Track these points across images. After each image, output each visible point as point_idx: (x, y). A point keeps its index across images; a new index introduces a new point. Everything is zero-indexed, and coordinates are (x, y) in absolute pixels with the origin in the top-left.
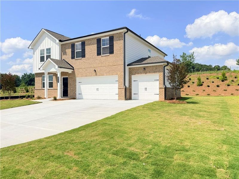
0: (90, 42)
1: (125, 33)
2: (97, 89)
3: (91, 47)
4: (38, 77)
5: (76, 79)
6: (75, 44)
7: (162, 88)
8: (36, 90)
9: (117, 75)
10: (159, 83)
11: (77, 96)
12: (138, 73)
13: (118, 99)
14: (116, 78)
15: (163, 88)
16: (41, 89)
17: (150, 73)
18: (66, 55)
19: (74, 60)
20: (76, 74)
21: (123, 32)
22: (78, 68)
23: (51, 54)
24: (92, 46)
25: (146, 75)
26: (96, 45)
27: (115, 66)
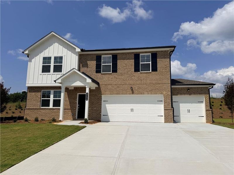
0: (125, 57)
1: (170, 52)
2: (132, 110)
3: (126, 61)
4: (34, 92)
5: (101, 97)
6: (101, 56)
7: (209, 110)
8: (27, 109)
9: (162, 94)
10: (206, 105)
11: (103, 117)
12: (181, 94)
13: (164, 122)
14: (161, 97)
15: (211, 110)
16: (39, 108)
17: (194, 94)
18: (87, 68)
19: (99, 74)
20: (102, 91)
21: (169, 51)
22: (105, 84)
23: (63, 64)
24: (128, 61)
25: (190, 96)
26: (134, 60)
27: (159, 85)
